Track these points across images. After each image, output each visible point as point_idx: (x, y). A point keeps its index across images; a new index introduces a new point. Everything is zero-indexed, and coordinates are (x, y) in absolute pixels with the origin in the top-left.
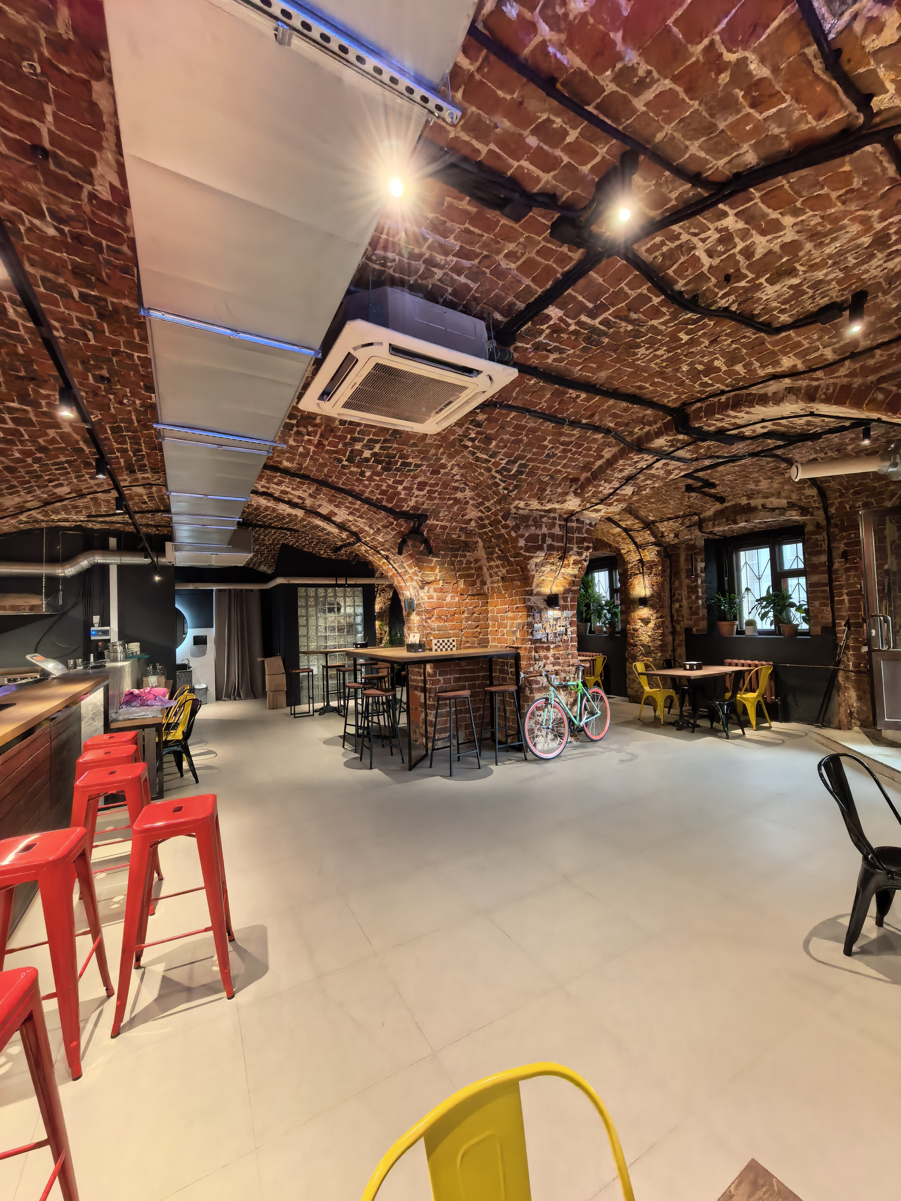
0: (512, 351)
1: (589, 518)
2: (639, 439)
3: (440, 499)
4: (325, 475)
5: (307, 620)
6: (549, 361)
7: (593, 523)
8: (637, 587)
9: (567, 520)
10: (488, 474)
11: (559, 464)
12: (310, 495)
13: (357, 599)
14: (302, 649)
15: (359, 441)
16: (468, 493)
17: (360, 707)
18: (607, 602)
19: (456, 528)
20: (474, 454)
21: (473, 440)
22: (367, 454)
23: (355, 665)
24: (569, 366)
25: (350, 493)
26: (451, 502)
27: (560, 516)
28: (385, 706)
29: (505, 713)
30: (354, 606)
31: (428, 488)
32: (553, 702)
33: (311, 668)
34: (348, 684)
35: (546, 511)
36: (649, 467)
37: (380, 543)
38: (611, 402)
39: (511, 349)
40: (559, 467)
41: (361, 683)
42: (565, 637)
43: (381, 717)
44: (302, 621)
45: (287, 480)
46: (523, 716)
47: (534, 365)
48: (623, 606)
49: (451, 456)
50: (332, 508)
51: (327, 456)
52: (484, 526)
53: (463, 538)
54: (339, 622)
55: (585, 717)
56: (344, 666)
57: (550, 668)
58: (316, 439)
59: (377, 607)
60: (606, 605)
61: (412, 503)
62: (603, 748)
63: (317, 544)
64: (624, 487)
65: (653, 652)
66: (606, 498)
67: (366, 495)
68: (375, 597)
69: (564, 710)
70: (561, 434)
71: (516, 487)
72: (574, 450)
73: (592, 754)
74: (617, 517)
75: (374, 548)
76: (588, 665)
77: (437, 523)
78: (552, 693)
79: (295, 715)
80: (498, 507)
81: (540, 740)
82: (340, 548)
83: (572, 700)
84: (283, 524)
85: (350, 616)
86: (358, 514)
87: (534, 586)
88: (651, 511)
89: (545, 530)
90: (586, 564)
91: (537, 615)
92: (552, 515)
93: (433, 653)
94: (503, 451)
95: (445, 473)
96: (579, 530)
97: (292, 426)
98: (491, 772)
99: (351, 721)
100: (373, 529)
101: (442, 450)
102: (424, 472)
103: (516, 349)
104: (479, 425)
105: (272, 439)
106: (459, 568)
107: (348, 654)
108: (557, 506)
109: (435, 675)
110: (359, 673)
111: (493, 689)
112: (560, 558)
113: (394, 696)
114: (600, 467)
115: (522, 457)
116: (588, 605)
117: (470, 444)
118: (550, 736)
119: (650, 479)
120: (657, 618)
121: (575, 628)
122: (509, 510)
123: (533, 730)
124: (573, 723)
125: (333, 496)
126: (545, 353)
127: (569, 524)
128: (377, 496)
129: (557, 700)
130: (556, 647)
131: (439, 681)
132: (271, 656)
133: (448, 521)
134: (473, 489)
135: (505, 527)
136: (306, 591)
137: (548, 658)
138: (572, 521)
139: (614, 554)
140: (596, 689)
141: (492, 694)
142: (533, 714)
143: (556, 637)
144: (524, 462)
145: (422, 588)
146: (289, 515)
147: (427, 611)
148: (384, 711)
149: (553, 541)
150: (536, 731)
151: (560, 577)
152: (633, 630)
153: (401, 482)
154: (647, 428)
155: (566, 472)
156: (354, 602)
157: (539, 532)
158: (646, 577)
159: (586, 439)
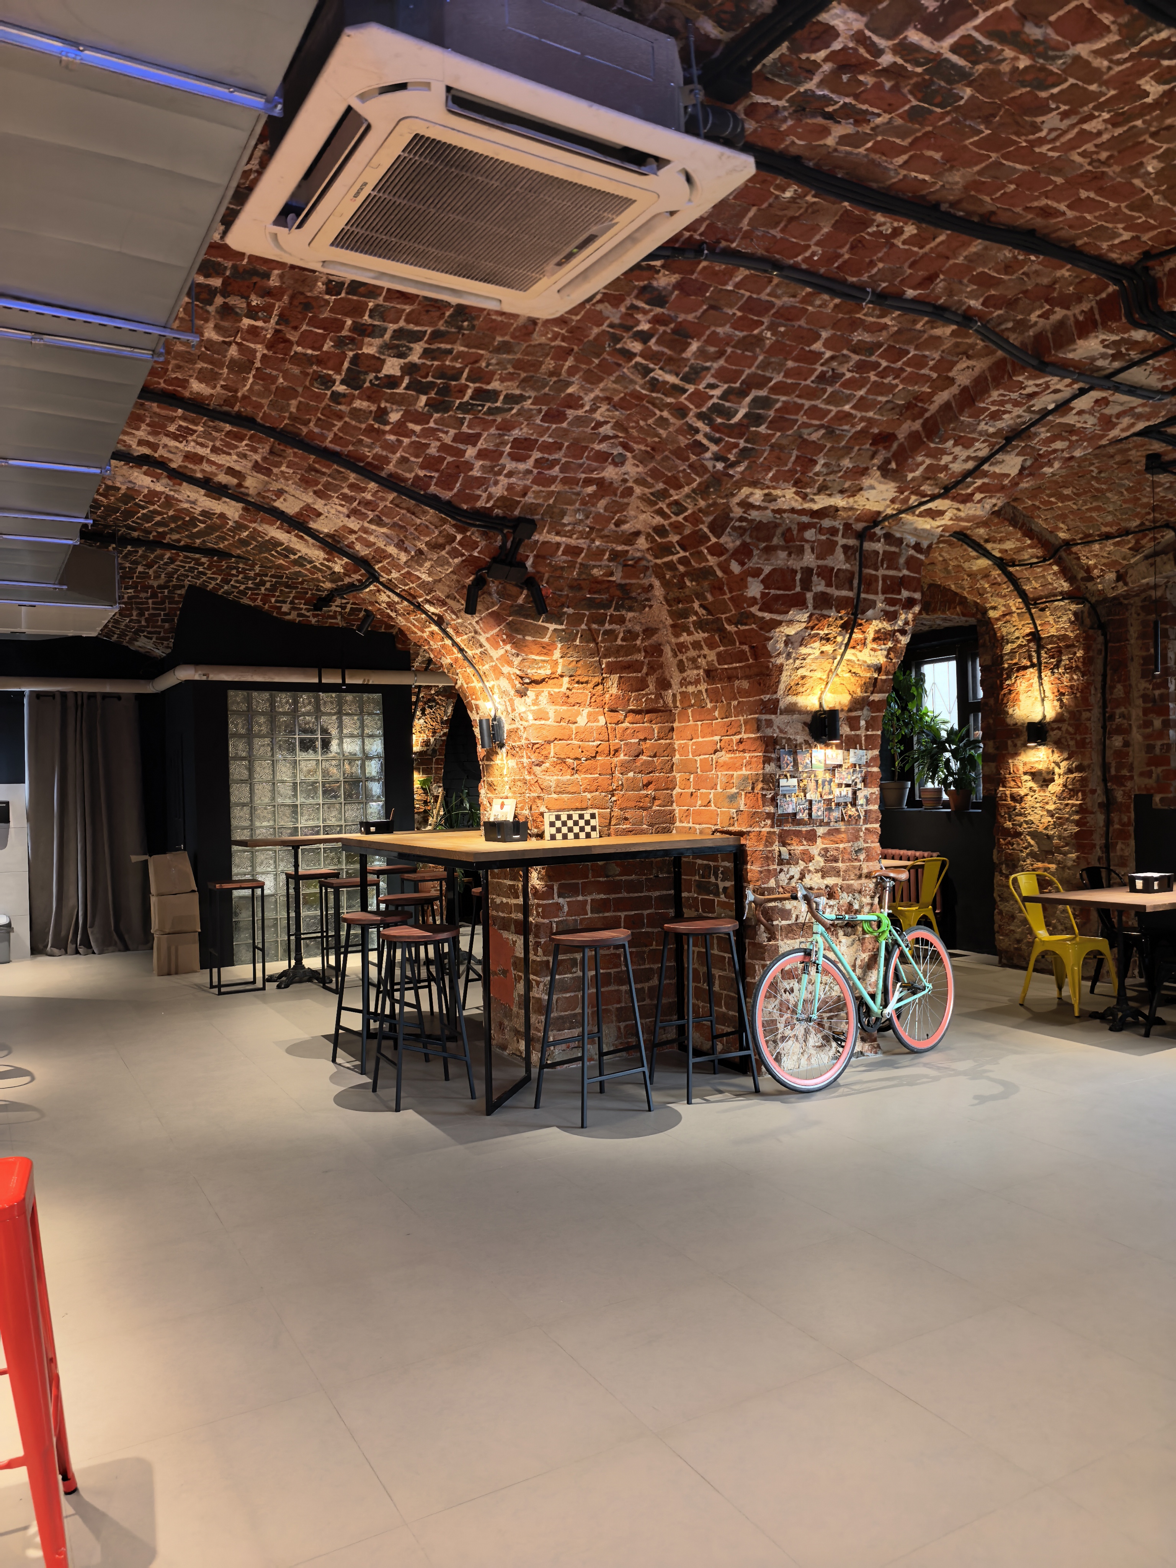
0: (742, 116)
1: (916, 532)
2: (1040, 337)
3: (565, 481)
4: (293, 418)
5: (250, 769)
6: (830, 141)
7: (925, 544)
8: (1022, 697)
9: (863, 536)
10: (679, 423)
11: (848, 398)
12: (256, 467)
13: (368, 720)
14: (237, 835)
15: (371, 335)
16: (632, 469)
17: (373, 972)
18: (951, 732)
19: (600, 552)
20: (646, 371)
21: (644, 337)
22: (392, 367)
23: (364, 872)
24: (876, 157)
25: (352, 463)
26: (591, 489)
27: (847, 526)
28: (433, 969)
29: (710, 983)
30: (362, 736)
31: (536, 455)
32: (821, 961)
33: (260, 878)
34: (345, 916)
35: (814, 514)
36: (1063, 407)
37: (423, 585)
38: (977, 246)
39: (740, 109)
40: (847, 408)
41: (378, 912)
42: (852, 811)
43: (423, 993)
44: (237, 770)
45: (200, 429)
46: (751, 991)
47: (793, 151)
48: (991, 743)
49: (592, 378)
50: (308, 498)
51: (296, 370)
52: (667, 549)
53: (617, 578)
54: (325, 773)
55: (897, 995)
56: (336, 875)
57: (815, 880)
58: (269, 327)
59: (418, 742)
60: (949, 740)
61: (498, 491)
62: (939, 1068)
63: (274, 588)
64: (999, 457)
65: (1058, 849)
66: (957, 484)
67: (391, 467)
68: (412, 717)
69: (848, 979)
70: (855, 325)
71: (744, 454)
72: (884, 364)
73: (912, 1082)
74: (982, 531)
75: (409, 597)
76: (904, 876)
77: (558, 539)
78: (819, 939)
79: (221, 989)
80: (702, 504)
81: (791, 1050)
82: (327, 600)
83: (865, 956)
84: (193, 536)
85: (351, 759)
86: (371, 515)
87: (780, 692)
88: (1063, 517)
89: (809, 559)
90: (905, 640)
91: (788, 759)
92: (827, 523)
93: (546, 844)
94: (716, 365)
95: (578, 418)
96: (891, 559)
97: (212, 292)
98: (677, 1118)
99: (354, 1000)
100: (406, 550)
101: (570, 362)
102: (528, 415)
103: (752, 110)
104: (658, 298)
105: (162, 321)
106: (607, 649)
107: (347, 845)
108: (839, 501)
109: (548, 894)
110: (372, 891)
111: (682, 927)
112: (844, 627)
113: (455, 942)
114: (947, 406)
115: (761, 382)
116: (907, 742)
117: (636, 347)
118: (815, 1039)
119: (1063, 439)
120: (1070, 771)
121: (876, 790)
122: (727, 509)
123: (774, 1022)
124: (869, 1009)
125: (311, 469)
126: (820, 120)
127: (868, 546)
128: (416, 472)
129: (831, 955)
130: (830, 833)
131: (559, 907)
132: (163, 851)
133: (582, 535)
134: (643, 459)
135: (717, 550)
136: (249, 700)
137: (811, 859)
138: (873, 538)
139: (972, 621)
140: (924, 933)
141: (679, 937)
142: (774, 985)
143: (830, 810)
144: (763, 393)
145: (522, 694)
146: (206, 514)
147: (533, 747)
148: (430, 978)
149: (829, 584)
150: (781, 1026)
151: (843, 671)
152: (1013, 798)
153: (472, 440)
154: (1059, 313)
155: (862, 419)
156: (362, 727)
157: (795, 564)
158: (1046, 674)
159: (913, 338)
